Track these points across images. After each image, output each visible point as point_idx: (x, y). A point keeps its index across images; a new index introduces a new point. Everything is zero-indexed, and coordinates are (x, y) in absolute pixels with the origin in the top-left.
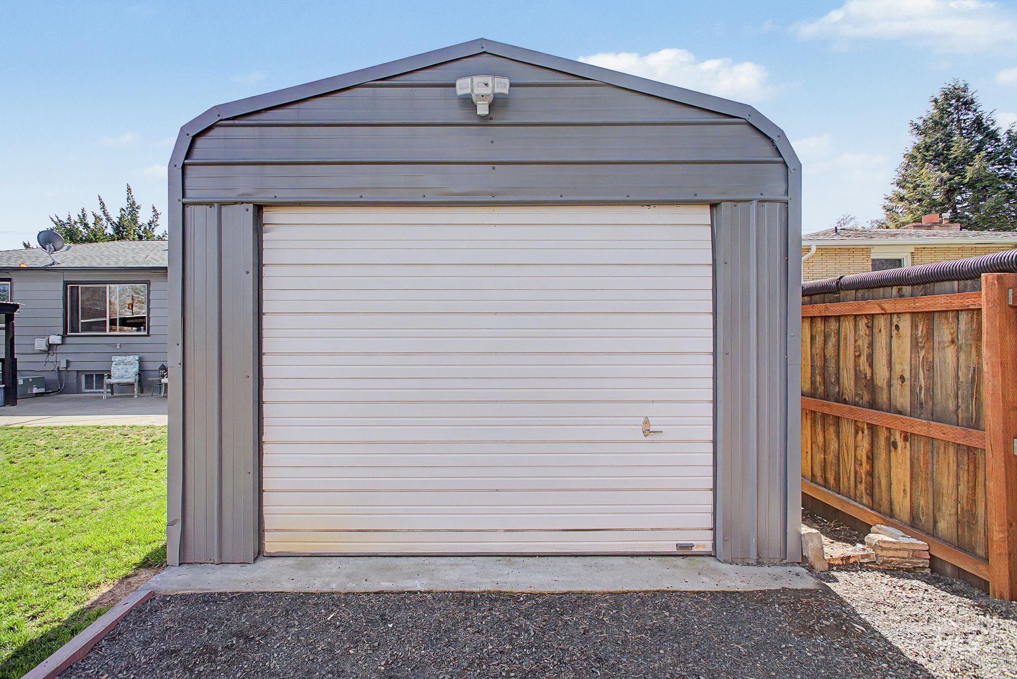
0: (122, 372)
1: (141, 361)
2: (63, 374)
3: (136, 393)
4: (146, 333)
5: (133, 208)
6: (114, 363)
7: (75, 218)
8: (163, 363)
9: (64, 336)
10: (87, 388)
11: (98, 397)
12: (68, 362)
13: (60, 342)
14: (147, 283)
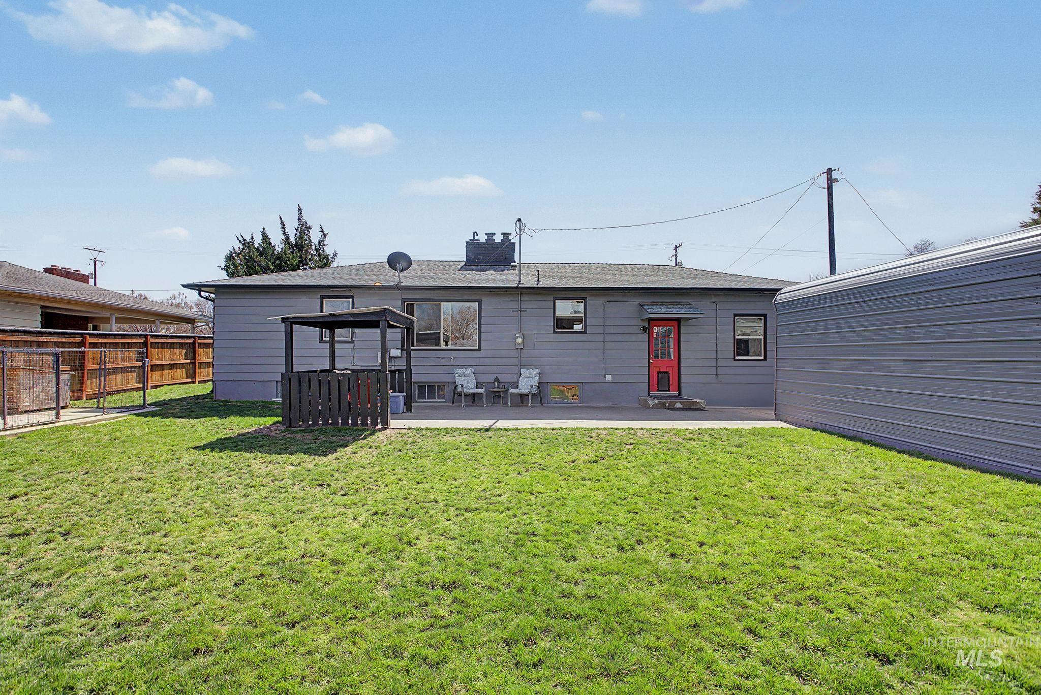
0: (466, 384)
1: (474, 373)
4: (477, 348)
5: (305, 228)
6: (457, 375)
8: (496, 375)
9: (402, 350)
10: (420, 398)
13: (399, 355)
14: (479, 301)
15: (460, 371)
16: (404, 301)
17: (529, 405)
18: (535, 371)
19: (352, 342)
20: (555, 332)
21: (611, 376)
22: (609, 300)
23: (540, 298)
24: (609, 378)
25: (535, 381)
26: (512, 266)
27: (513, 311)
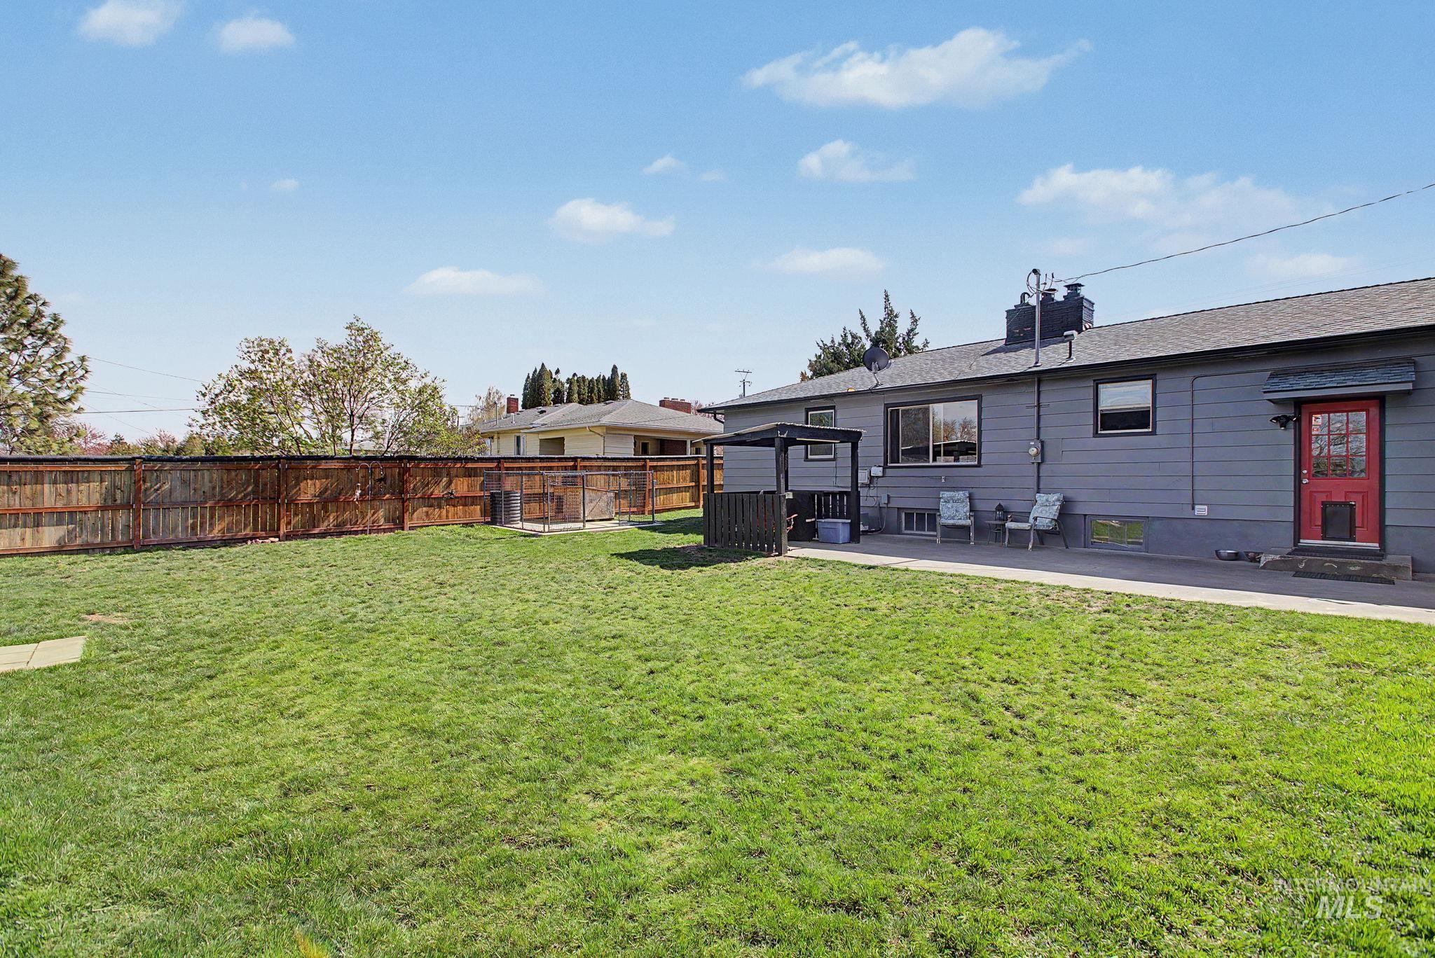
0: (952, 512)
1: (971, 498)
2: (884, 511)
3: (972, 539)
4: (976, 463)
5: (891, 317)
6: (942, 500)
7: (838, 340)
8: (1001, 502)
9: (885, 467)
10: (906, 528)
11: (930, 540)
12: (889, 497)
13: (880, 474)
14: (979, 398)
15: (946, 494)
16: (887, 406)
17: (1030, 546)
18: (1055, 497)
19: (834, 459)
20: (1096, 434)
21: (1206, 507)
22: (1204, 373)
23: (1073, 384)
24: (1201, 510)
25: (1054, 511)
26: (1066, 336)
27: (1028, 407)
